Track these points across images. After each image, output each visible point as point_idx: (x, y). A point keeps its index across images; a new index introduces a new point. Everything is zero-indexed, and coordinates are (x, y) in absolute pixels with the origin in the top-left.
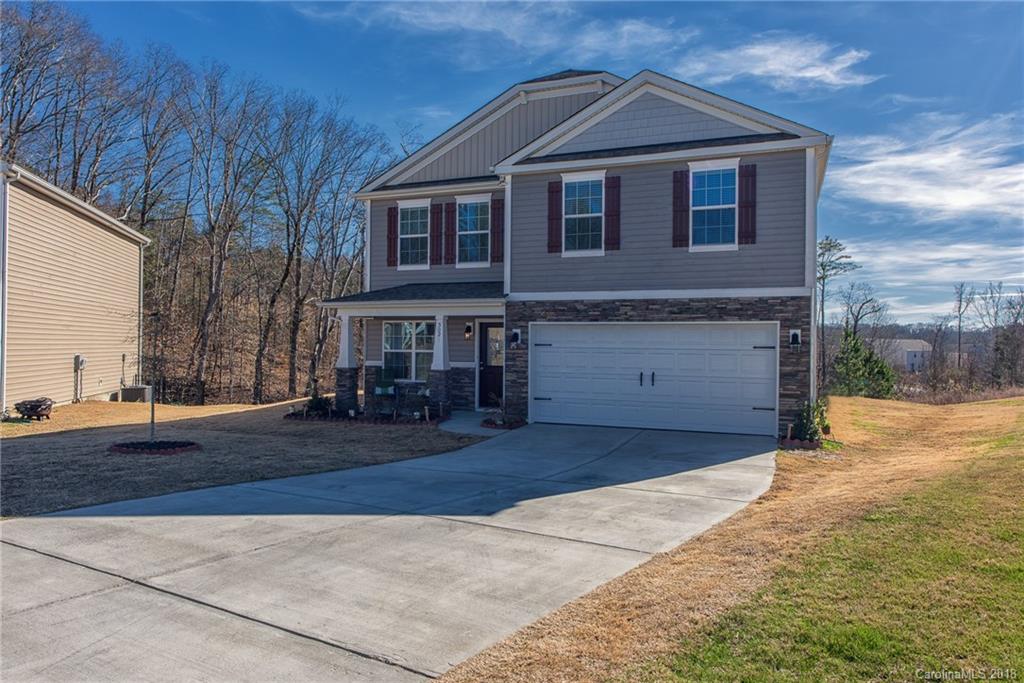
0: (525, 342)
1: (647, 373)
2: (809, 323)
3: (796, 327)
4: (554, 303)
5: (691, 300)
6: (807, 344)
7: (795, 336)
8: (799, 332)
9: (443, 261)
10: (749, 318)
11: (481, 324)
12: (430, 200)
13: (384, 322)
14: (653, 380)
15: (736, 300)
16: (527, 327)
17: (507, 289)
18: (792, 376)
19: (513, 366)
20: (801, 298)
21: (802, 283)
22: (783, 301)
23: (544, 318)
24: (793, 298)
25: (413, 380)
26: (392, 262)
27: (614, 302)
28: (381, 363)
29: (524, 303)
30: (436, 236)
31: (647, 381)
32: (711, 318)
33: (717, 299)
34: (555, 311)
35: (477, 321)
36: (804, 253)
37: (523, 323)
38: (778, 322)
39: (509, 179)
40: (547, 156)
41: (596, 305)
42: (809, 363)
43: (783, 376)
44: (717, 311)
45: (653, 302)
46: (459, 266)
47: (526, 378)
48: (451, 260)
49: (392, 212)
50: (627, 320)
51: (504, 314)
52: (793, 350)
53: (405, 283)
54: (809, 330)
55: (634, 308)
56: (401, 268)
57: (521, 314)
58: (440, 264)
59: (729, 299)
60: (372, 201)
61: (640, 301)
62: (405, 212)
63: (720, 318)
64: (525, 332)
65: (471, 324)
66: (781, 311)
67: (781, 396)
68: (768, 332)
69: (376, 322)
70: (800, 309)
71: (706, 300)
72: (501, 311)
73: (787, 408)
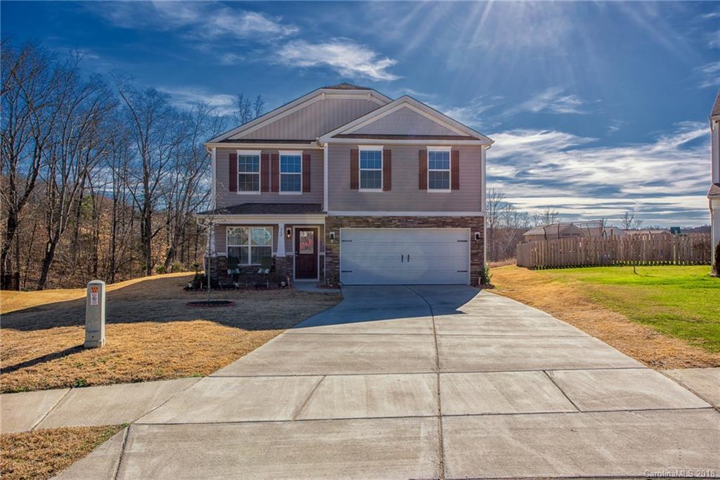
0: (337, 239)
1: (405, 256)
2: (483, 229)
3: (477, 231)
4: (355, 218)
5: (429, 217)
6: (482, 239)
7: (477, 235)
8: (479, 233)
9: (270, 190)
10: (457, 226)
11: (296, 229)
12: (260, 151)
13: (227, 227)
14: (408, 259)
15: (451, 218)
16: (338, 231)
17: (326, 208)
18: (476, 256)
19: (330, 253)
20: (479, 217)
21: (480, 210)
22: (472, 218)
23: (349, 226)
24: (476, 217)
25: (250, 264)
26: (233, 188)
27: (388, 217)
28: (226, 254)
29: (337, 217)
30: (265, 174)
31: (405, 259)
32: (438, 226)
33: (441, 217)
34: (356, 222)
35: (294, 227)
36: (481, 196)
37: (336, 229)
38: (470, 229)
39: (326, 145)
40: (349, 135)
41: (379, 219)
42: (483, 248)
43: (472, 255)
44: (442, 223)
45: (409, 218)
46: (281, 193)
47: (339, 260)
48: (275, 189)
49: (233, 158)
50: (396, 227)
51: (324, 223)
52: (477, 243)
53: (243, 203)
54: (483, 232)
55: (400, 221)
56: (239, 193)
57: (335, 223)
58: (268, 191)
59: (447, 217)
60: (217, 148)
61: (402, 217)
62: (242, 158)
63: (443, 227)
64: (337, 233)
65: (290, 229)
66: (471, 223)
67: (472, 264)
68: (464, 233)
69: (222, 227)
70: (479, 222)
71: (436, 217)
72: (323, 221)
73: (474, 270)
